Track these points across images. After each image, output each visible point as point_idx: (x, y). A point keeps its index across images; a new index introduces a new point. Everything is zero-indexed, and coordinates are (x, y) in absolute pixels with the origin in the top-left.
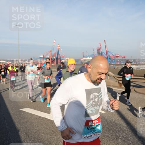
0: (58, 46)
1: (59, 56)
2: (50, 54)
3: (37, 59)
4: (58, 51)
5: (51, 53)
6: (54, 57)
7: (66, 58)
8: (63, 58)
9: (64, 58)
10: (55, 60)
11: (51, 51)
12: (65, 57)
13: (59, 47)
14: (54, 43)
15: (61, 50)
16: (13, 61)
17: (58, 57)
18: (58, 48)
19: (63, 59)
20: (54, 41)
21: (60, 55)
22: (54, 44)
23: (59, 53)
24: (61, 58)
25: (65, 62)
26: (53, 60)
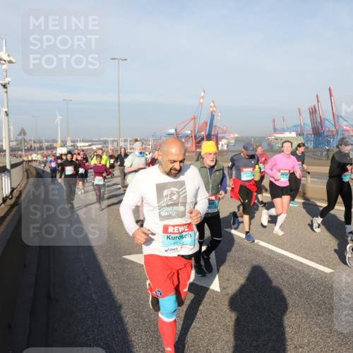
0: (212, 104)
1: (213, 129)
2: (191, 124)
3: (161, 137)
4: (213, 116)
5: (195, 124)
6: (203, 133)
7: (232, 135)
8: (224, 135)
9: (227, 135)
11: (194, 118)
12: (230, 133)
13: (214, 109)
14: (203, 97)
15: (220, 114)
16: (105, 142)
17: (213, 133)
18: (211, 109)
19: (223, 138)
20: (203, 94)
21: (215, 126)
22: (202, 100)
23: (214, 123)
24: (219, 135)
25: (228, 146)
26: (200, 139)
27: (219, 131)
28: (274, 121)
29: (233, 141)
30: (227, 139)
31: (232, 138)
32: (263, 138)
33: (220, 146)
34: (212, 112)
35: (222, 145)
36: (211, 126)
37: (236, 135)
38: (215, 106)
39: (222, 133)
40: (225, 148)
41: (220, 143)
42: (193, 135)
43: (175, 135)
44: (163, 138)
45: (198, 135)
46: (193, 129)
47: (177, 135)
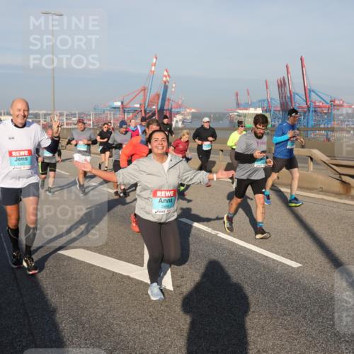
0: (166, 73)
1: (167, 102)
2: (141, 97)
3: (104, 111)
4: (166, 88)
5: (145, 96)
6: (154, 107)
7: (188, 111)
8: (177, 110)
9: (182, 110)
10: (156, 116)
11: (144, 90)
12: (186, 108)
13: (168, 79)
14: (155, 65)
15: (174, 85)
17: (166, 108)
18: (164, 79)
19: (178, 113)
20: (154, 60)
21: (169, 100)
22: (153, 68)
23: (168, 96)
24: (173, 110)
25: (183, 122)
26: (150, 114)
27: (174, 105)
28: (237, 96)
29: (189, 117)
30: (182, 114)
31: (189, 114)
32: (224, 114)
33: (174, 123)
34: (165, 83)
35: (177, 122)
36: (164, 99)
37: (193, 110)
38: (168, 75)
39: (177, 108)
40: (180, 125)
41: (175, 119)
42: (143, 110)
43: (121, 109)
44: (106, 112)
45: (148, 109)
46: (142, 102)
47: (124, 109)
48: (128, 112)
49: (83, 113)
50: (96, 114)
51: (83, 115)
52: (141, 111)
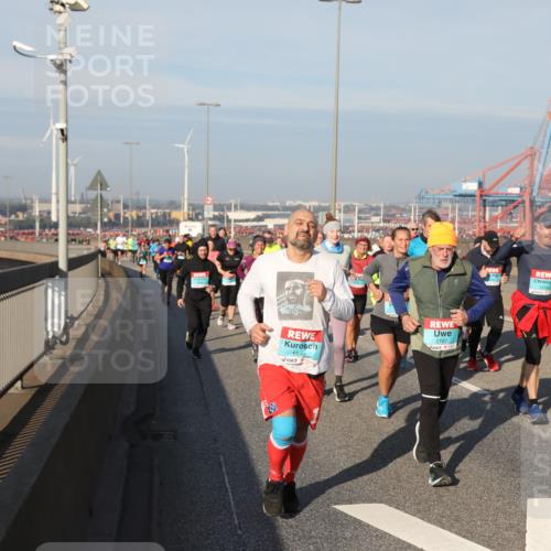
5: (532, 168)
11: (532, 155)
26: (545, 208)
43: (477, 198)
44: (444, 204)
45: (539, 200)
46: (526, 182)
47: (483, 198)
48: (494, 205)
49: (394, 207)
50: (420, 208)
51: (393, 211)
52: (523, 202)
